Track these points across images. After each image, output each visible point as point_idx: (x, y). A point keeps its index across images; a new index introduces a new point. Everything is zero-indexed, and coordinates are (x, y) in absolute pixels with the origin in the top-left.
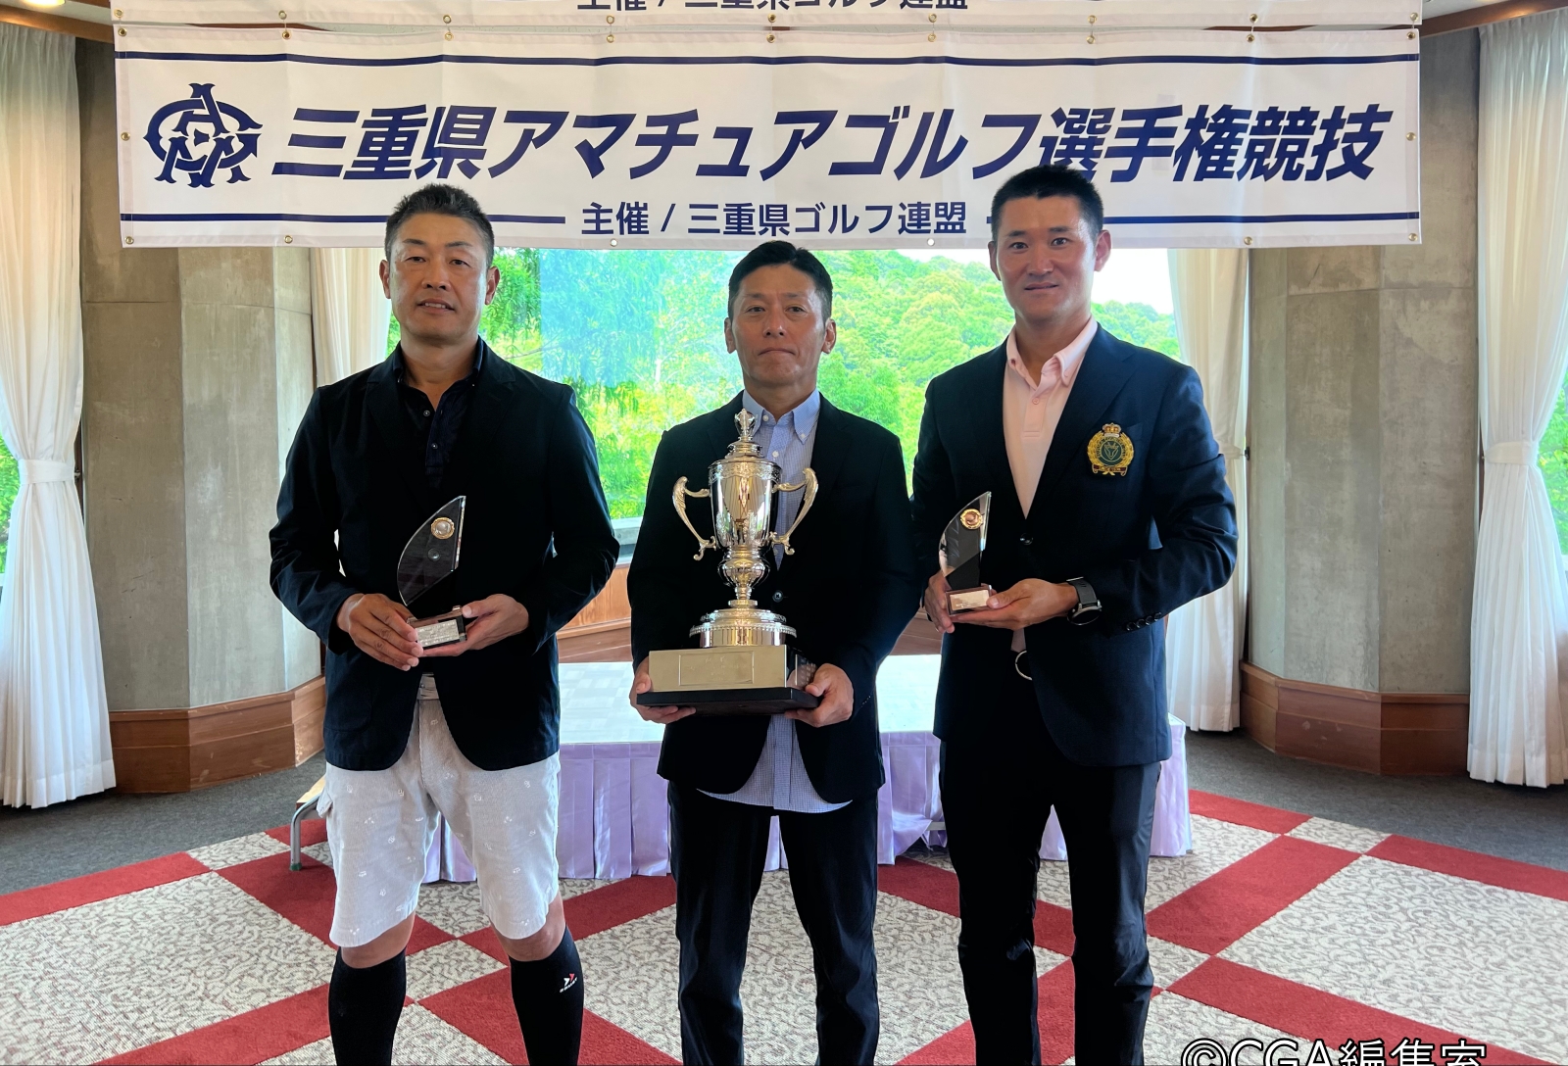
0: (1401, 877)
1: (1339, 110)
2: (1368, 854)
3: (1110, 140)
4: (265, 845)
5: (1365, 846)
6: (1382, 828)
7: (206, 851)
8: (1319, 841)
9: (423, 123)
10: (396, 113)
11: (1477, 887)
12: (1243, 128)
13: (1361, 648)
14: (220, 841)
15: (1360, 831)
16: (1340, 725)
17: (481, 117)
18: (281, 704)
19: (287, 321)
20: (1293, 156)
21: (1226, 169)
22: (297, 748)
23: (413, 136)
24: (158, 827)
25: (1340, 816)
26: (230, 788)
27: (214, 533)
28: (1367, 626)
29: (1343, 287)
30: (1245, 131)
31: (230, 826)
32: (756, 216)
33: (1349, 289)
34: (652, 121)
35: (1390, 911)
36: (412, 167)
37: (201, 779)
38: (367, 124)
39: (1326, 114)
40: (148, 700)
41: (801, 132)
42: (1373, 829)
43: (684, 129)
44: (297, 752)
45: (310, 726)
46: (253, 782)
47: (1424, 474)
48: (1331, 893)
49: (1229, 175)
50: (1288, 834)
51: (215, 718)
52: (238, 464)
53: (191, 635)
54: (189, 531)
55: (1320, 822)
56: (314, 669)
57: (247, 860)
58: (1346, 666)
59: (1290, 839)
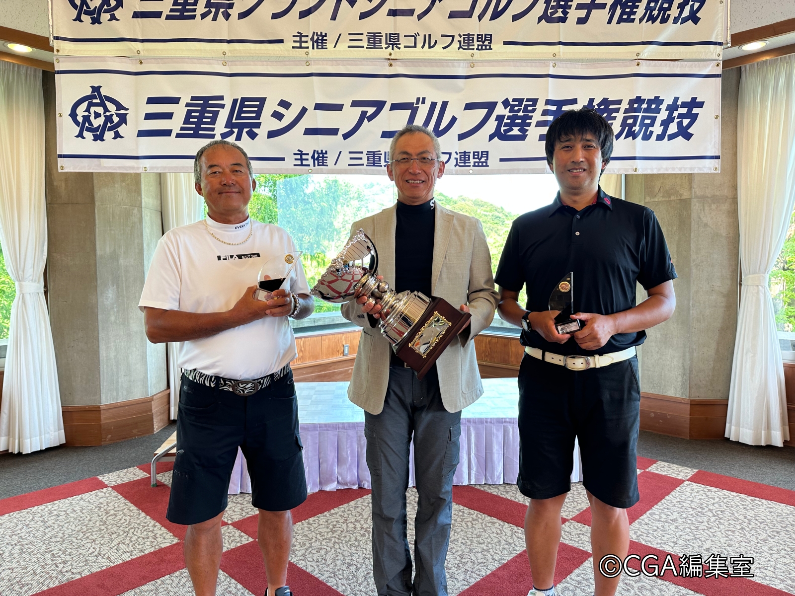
0: (706, 492)
2: (688, 480)
4: (136, 474)
5: (686, 476)
6: (693, 467)
7: (107, 476)
8: (663, 474)
11: (746, 498)
13: (680, 376)
14: (114, 471)
15: (683, 469)
16: (669, 415)
18: (146, 403)
19: (149, 214)
22: (155, 424)
24: (84, 464)
25: (672, 460)
26: (121, 444)
27: (113, 319)
28: (683, 366)
29: (672, 198)
31: (120, 463)
33: (676, 198)
35: (703, 511)
37: (107, 440)
40: (81, 401)
42: (689, 467)
44: (155, 427)
45: (161, 414)
46: (132, 441)
47: (713, 291)
48: (673, 501)
50: (647, 470)
51: (114, 410)
52: (124, 285)
53: (101, 369)
54: (100, 317)
55: (662, 464)
56: (163, 386)
57: (127, 482)
58: (673, 386)
59: (649, 473)
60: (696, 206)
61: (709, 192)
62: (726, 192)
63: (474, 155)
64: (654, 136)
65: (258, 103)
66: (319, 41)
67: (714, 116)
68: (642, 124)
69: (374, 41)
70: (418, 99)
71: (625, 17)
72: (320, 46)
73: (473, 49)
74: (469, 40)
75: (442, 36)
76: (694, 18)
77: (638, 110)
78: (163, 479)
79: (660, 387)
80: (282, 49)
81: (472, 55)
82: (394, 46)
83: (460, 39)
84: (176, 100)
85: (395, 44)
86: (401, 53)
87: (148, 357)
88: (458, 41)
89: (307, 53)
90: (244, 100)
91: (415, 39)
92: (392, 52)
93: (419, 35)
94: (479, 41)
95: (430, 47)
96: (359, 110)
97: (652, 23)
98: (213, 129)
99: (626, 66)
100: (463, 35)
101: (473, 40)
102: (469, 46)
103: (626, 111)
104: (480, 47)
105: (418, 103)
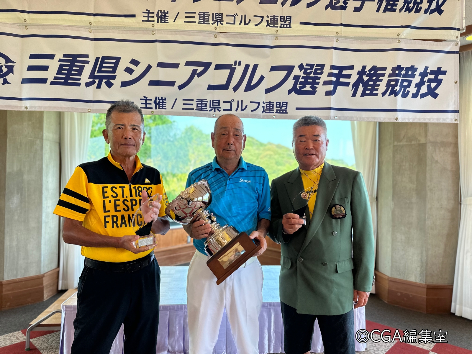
2: (432, 351)
13: (419, 268)
16: (411, 295)
19: (49, 144)
28: (421, 260)
29: (413, 142)
31: (9, 327)
33: (416, 143)
47: (442, 208)
51: (13, 284)
53: (5, 254)
54: (6, 217)
56: (54, 266)
58: (414, 274)
60: (430, 149)
61: (439, 139)
62: (451, 139)
63: (277, 105)
64: (410, 95)
65: (114, 61)
66: (162, 17)
67: (454, 81)
68: (402, 86)
69: (204, 18)
70: (236, 62)
71: (389, 7)
72: (163, 20)
73: (277, 27)
74: (274, 20)
75: (255, 16)
76: (439, 10)
77: (399, 75)
80: (135, 22)
81: (277, 31)
82: (219, 23)
83: (268, 19)
84: (51, 57)
85: (219, 21)
86: (224, 27)
88: (267, 21)
89: (153, 25)
90: (104, 58)
91: (235, 18)
92: (217, 26)
93: (237, 15)
94: (282, 21)
95: (245, 24)
96: (191, 69)
97: (409, 13)
98: (79, 79)
99: (390, 43)
100: (270, 16)
101: (277, 20)
102: (274, 24)
103: (390, 76)
104: (282, 26)
105: (235, 64)
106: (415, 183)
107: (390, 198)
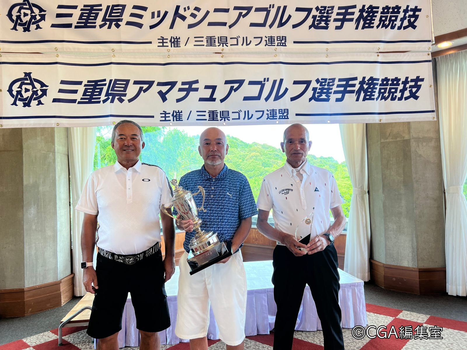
1: (407, 78)
3: (335, 88)
4: (50, 336)
5: (423, 320)
6: (426, 314)
7: (29, 339)
8: (408, 319)
9: (105, 85)
10: (96, 82)
12: (377, 84)
13: (411, 253)
14: (34, 335)
15: (420, 315)
16: (405, 279)
17: (125, 83)
18: (56, 285)
19: (60, 157)
20: (393, 93)
21: (372, 97)
22: (62, 300)
23: (101, 89)
24: (13, 330)
25: (412, 310)
26: (39, 314)
27: (34, 227)
28: (412, 246)
29: (398, 139)
30: (378, 85)
31: (38, 329)
32: (219, 115)
33: (400, 140)
34: (183, 83)
36: (101, 100)
38: (85, 85)
39: (403, 79)
40: (11, 285)
41: (233, 87)
42: (424, 314)
43: (194, 86)
44: (62, 301)
45: (66, 292)
46: (46, 312)
47: (428, 197)
49: (373, 99)
50: (397, 317)
51: (34, 291)
52: (42, 204)
55: (406, 312)
57: (43, 342)
58: (406, 260)
59: (398, 319)
60: (413, 144)
61: (421, 135)
62: (432, 135)
78: (69, 339)
79: (398, 260)
87: (58, 253)
106: (402, 176)
107: (381, 191)
